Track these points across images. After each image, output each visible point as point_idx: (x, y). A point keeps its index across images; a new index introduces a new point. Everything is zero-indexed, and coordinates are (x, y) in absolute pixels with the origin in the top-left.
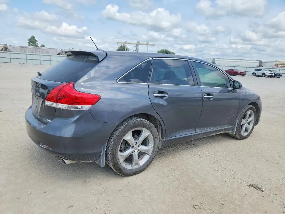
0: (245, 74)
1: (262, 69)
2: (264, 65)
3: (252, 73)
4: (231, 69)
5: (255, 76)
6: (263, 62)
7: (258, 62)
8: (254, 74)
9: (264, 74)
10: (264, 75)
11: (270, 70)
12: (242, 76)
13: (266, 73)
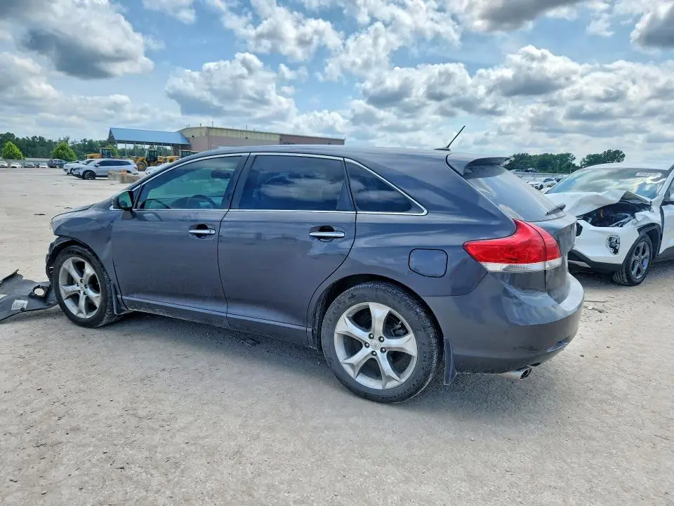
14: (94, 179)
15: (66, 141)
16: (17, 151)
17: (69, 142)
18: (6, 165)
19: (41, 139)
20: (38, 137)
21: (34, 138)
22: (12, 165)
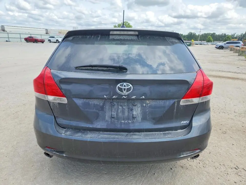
0: (44, 41)
1: (55, 36)
2: (49, 32)
3: (48, 40)
4: (30, 37)
5: (51, 42)
6: (48, 30)
7: (44, 30)
8: (50, 41)
9: (57, 40)
10: (57, 42)
11: (60, 38)
12: (42, 43)
13: (58, 40)
14: (223, 49)
15: (234, 35)
16: (212, 39)
17: (235, 35)
18: (206, 44)
19: (225, 34)
20: (224, 34)
21: (222, 34)
22: (208, 44)
